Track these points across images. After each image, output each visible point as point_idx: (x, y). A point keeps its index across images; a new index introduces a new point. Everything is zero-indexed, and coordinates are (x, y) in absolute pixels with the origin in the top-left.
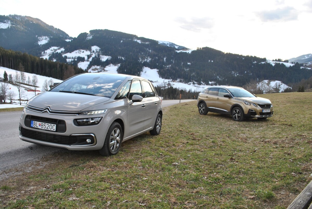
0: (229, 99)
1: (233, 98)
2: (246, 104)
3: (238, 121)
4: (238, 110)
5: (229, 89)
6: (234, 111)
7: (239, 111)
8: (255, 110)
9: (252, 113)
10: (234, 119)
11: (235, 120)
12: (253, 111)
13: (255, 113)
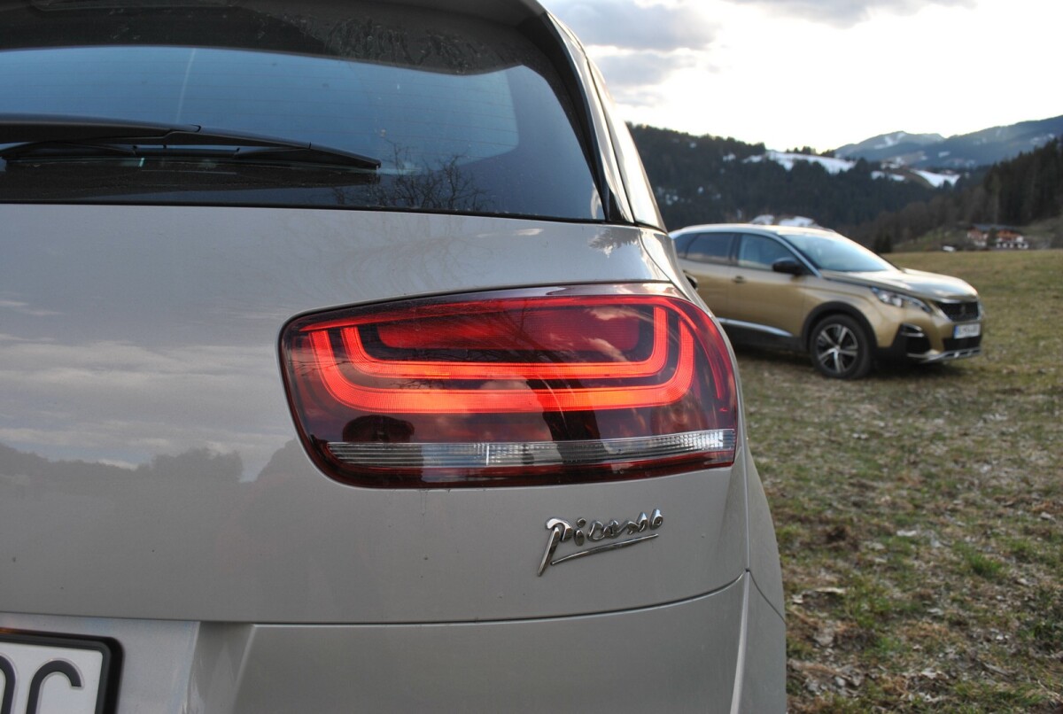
0: (792, 279)
1: (812, 274)
2: (882, 301)
3: (845, 377)
4: (845, 330)
5: (789, 238)
6: (824, 333)
7: (847, 335)
8: (927, 328)
9: (910, 341)
10: (826, 371)
11: (827, 376)
12: (917, 332)
13: (925, 344)
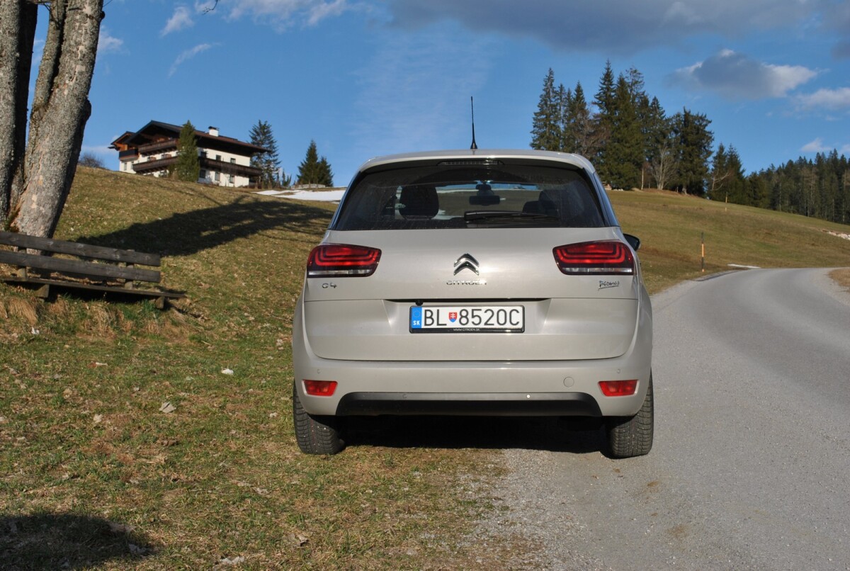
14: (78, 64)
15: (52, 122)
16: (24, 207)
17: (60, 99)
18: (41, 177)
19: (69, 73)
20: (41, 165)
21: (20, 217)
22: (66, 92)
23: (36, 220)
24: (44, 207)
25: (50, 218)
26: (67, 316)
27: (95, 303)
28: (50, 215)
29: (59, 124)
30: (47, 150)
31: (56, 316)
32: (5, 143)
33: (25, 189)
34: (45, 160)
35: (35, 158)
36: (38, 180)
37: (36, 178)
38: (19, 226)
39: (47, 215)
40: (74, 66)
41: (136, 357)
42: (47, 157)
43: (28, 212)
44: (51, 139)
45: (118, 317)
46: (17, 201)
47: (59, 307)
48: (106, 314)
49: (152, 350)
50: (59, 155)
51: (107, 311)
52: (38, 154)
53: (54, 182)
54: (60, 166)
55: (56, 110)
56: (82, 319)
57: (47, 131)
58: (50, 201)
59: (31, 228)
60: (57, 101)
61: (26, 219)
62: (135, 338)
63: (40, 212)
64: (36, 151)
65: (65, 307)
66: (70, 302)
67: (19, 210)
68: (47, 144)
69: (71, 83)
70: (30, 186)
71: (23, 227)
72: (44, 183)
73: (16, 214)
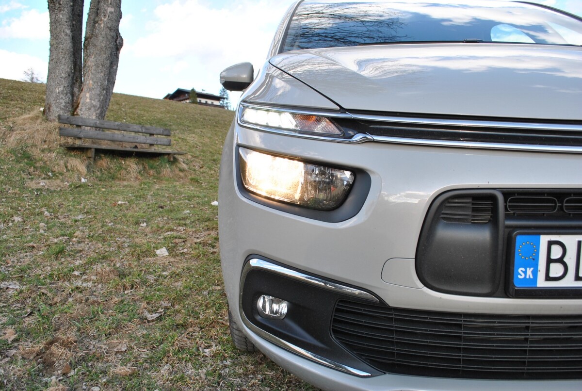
14: (109, 7)
15: (95, 46)
16: (81, 101)
17: (99, 30)
18: (91, 82)
19: (104, 13)
20: (90, 74)
21: (79, 108)
22: (102, 25)
23: (90, 109)
24: (94, 100)
25: (99, 108)
26: (109, 169)
27: (129, 159)
28: (98, 106)
29: (100, 47)
30: (93, 64)
31: (101, 169)
32: (67, 61)
33: (82, 90)
34: (92, 70)
35: (87, 69)
36: (89, 83)
37: (88, 82)
38: (79, 113)
39: (96, 106)
40: (106, 8)
41: (151, 195)
42: (93, 68)
43: (85, 105)
44: (95, 56)
45: (145, 168)
46: (78, 98)
47: (103, 163)
48: (135, 166)
49: (164, 188)
50: (101, 67)
51: (136, 164)
52: (88, 67)
53: (99, 84)
54: (102, 74)
55: (97, 37)
56: (119, 170)
57: (92, 51)
58: (98, 97)
59: (87, 115)
60: (97, 31)
61: (84, 109)
62: (155, 180)
63: (92, 104)
64: (87, 65)
65: (107, 163)
66: (111, 159)
67: (79, 104)
68: (93, 60)
69: (105, 20)
70: (85, 88)
71: (82, 114)
72: (93, 85)
73: (78, 106)
